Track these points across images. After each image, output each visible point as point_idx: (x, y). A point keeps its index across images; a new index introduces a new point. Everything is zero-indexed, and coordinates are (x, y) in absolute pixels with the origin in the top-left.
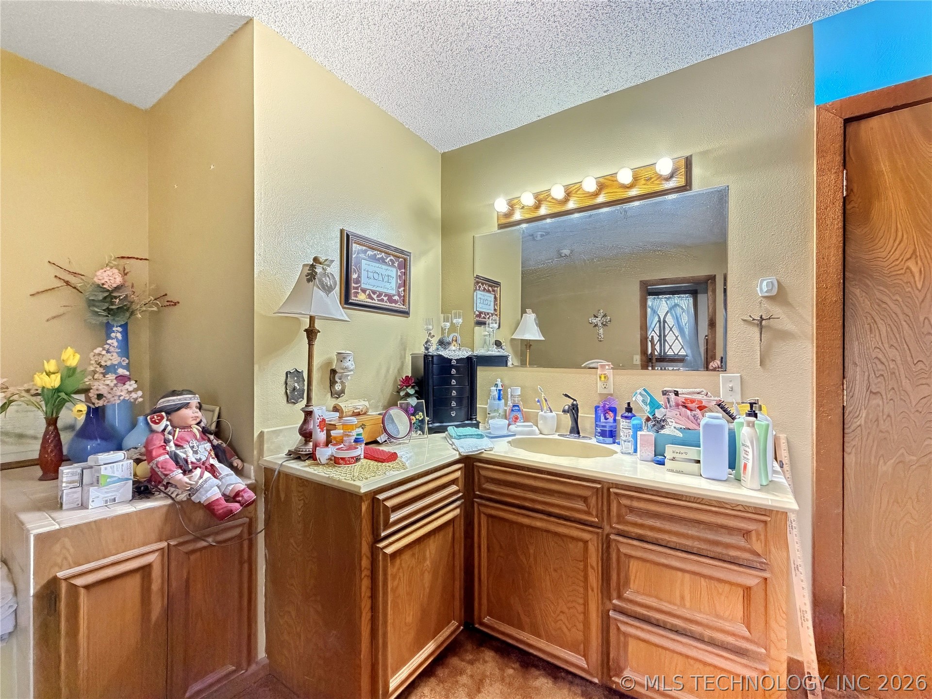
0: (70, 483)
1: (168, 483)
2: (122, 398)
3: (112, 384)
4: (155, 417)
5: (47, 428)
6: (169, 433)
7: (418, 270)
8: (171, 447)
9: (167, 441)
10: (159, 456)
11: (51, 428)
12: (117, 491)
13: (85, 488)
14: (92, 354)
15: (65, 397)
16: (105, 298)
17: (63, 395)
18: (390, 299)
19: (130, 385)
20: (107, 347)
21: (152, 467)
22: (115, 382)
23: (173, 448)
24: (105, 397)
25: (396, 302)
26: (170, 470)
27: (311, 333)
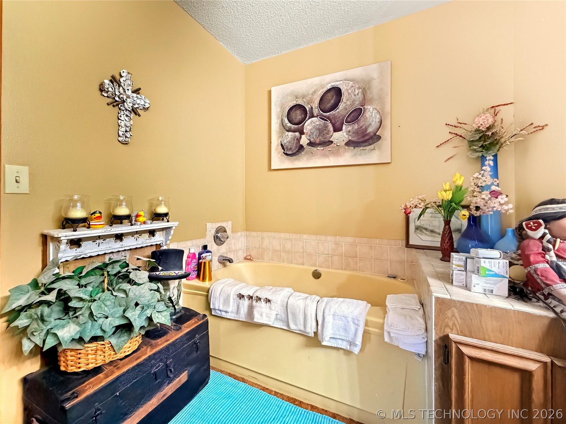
0: (458, 266)
1: (549, 294)
2: (495, 209)
3: (487, 198)
4: (532, 223)
5: (445, 226)
6: (549, 241)
8: (551, 256)
9: (546, 250)
10: (538, 262)
11: (447, 227)
12: (495, 284)
13: (468, 273)
14: (472, 178)
15: (455, 206)
16: (480, 138)
17: (453, 204)
19: (502, 199)
20: (482, 172)
21: (529, 272)
22: (489, 196)
23: (554, 259)
24: (482, 209)
26: (552, 281)
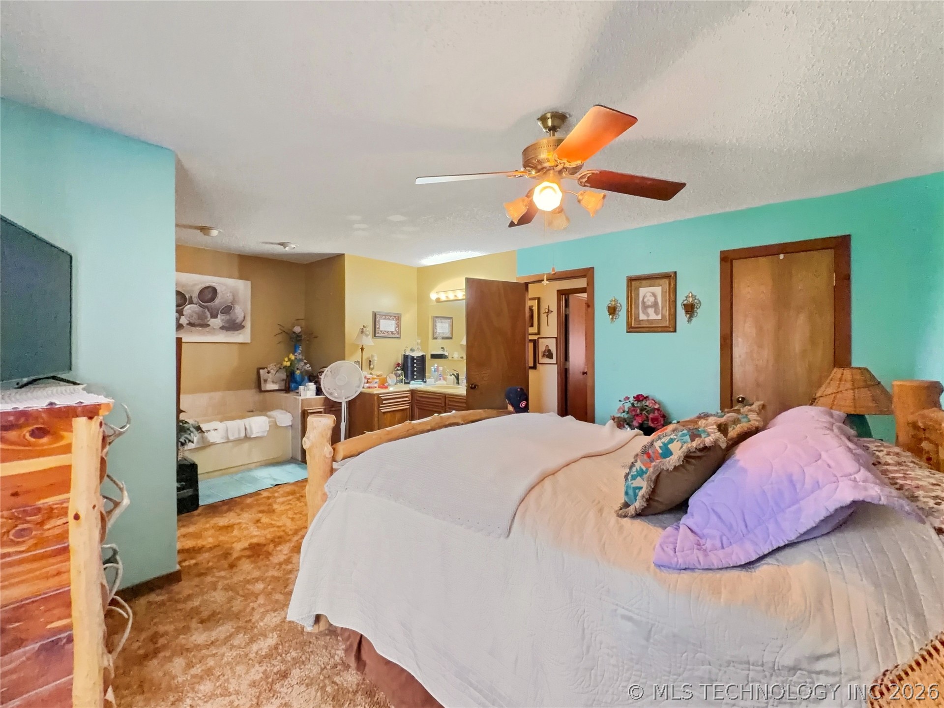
7: (404, 320)
17: (292, 368)
18: (392, 333)
25: (394, 334)
27: (362, 349)
